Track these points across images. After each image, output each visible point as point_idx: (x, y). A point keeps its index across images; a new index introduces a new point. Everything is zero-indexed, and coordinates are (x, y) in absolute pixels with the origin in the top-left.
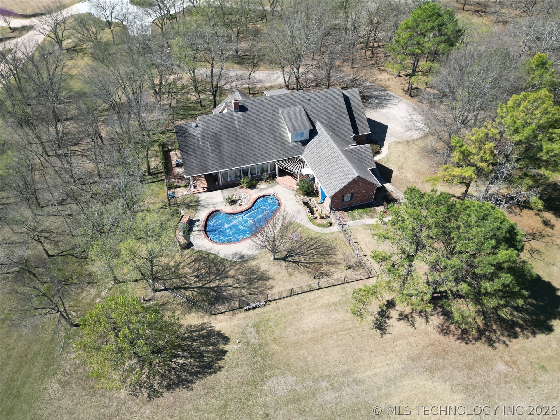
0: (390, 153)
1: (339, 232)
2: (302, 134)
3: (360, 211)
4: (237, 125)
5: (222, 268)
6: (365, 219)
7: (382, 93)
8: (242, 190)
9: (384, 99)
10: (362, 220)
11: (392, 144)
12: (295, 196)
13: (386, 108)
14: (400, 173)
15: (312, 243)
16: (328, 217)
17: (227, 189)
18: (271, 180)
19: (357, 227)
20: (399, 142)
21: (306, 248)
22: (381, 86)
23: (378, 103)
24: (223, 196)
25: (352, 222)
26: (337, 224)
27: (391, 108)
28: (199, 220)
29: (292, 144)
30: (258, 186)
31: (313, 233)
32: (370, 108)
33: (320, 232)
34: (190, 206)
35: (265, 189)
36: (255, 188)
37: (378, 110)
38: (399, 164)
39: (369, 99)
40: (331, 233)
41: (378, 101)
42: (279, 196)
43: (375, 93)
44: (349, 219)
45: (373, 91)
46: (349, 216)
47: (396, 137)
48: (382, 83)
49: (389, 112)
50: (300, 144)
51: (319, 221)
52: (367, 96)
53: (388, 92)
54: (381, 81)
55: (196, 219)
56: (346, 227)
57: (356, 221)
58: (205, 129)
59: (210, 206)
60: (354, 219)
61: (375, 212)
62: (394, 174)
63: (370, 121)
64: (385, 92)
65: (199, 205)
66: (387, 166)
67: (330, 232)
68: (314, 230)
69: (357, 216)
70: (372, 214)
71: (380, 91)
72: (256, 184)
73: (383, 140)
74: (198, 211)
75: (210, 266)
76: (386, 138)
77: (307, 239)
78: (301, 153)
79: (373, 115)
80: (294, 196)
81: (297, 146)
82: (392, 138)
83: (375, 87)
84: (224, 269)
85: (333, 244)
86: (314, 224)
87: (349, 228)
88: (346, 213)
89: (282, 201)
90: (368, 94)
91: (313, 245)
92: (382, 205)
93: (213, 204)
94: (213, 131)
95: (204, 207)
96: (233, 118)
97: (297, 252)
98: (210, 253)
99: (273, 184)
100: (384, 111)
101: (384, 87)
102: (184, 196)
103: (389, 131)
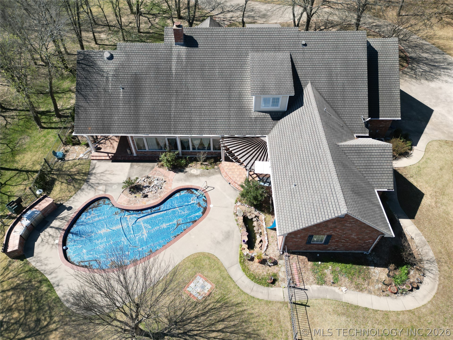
0: (426, 160)
1: (284, 303)
2: (276, 101)
3: (339, 266)
4: (174, 68)
5: (45, 320)
6: (344, 289)
7: (437, 57)
8: (161, 170)
9: (438, 67)
10: (336, 289)
11: (434, 143)
12: (236, 202)
13: (437, 81)
14: (436, 202)
15: (223, 314)
16: (275, 263)
17: (142, 164)
18: (211, 164)
19: (321, 302)
20: (446, 142)
21: (207, 322)
22: (439, 47)
23: (425, 71)
24: (129, 173)
25: (315, 287)
26: (286, 284)
27: (446, 82)
28: (70, 208)
29: (254, 114)
30: (187, 169)
31: (235, 291)
32: (411, 77)
33: (248, 291)
34: (74, 179)
35: (197, 176)
36: (182, 171)
37: (423, 81)
38: (439, 184)
39: (412, 63)
40: (268, 303)
41: (426, 68)
42: (211, 195)
43: (425, 55)
44: (311, 278)
45: (423, 52)
46: (314, 271)
47: (443, 133)
48: (441, 42)
49: (440, 88)
50: (268, 116)
51: (255, 265)
52: (411, 58)
53: (447, 56)
54: (439, 38)
55: (67, 204)
56: (299, 297)
57: (324, 286)
58: (122, 65)
59: (101, 188)
60: (321, 281)
61: (367, 278)
62: (425, 202)
63: (404, 96)
64: (441, 57)
65: (86, 181)
66: (415, 184)
67: (266, 298)
68: (239, 283)
69: (330, 277)
70: (360, 281)
71: (435, 53)
72: (186, 166)
73: (420, 132)
74: (79, 192)
75: (30, 310)
76: (426, 130)
77: (218, 302)
78: (266, 132)
79: (413, 88)
80: (234, 201)
81: (263, 119)
82: (436, 133)
83: (427, 47)
84: (47, 325)
85: (262, 332)
86: (244, 271)
87: (304, 301)
88: (310, 263)
89: (211, 206)
90: (413, 55)
91: (223, 320)
92: (385, 265)
93: (106, 185)
94: (134, 70)
95: (92, 186)
96: (171, 54)
97: (188, 327)
98: (47, 280)
99: (212, 170)
100: (433, 85)
101: (442, 49)
102: (76, 161)
103: (433, 119)
